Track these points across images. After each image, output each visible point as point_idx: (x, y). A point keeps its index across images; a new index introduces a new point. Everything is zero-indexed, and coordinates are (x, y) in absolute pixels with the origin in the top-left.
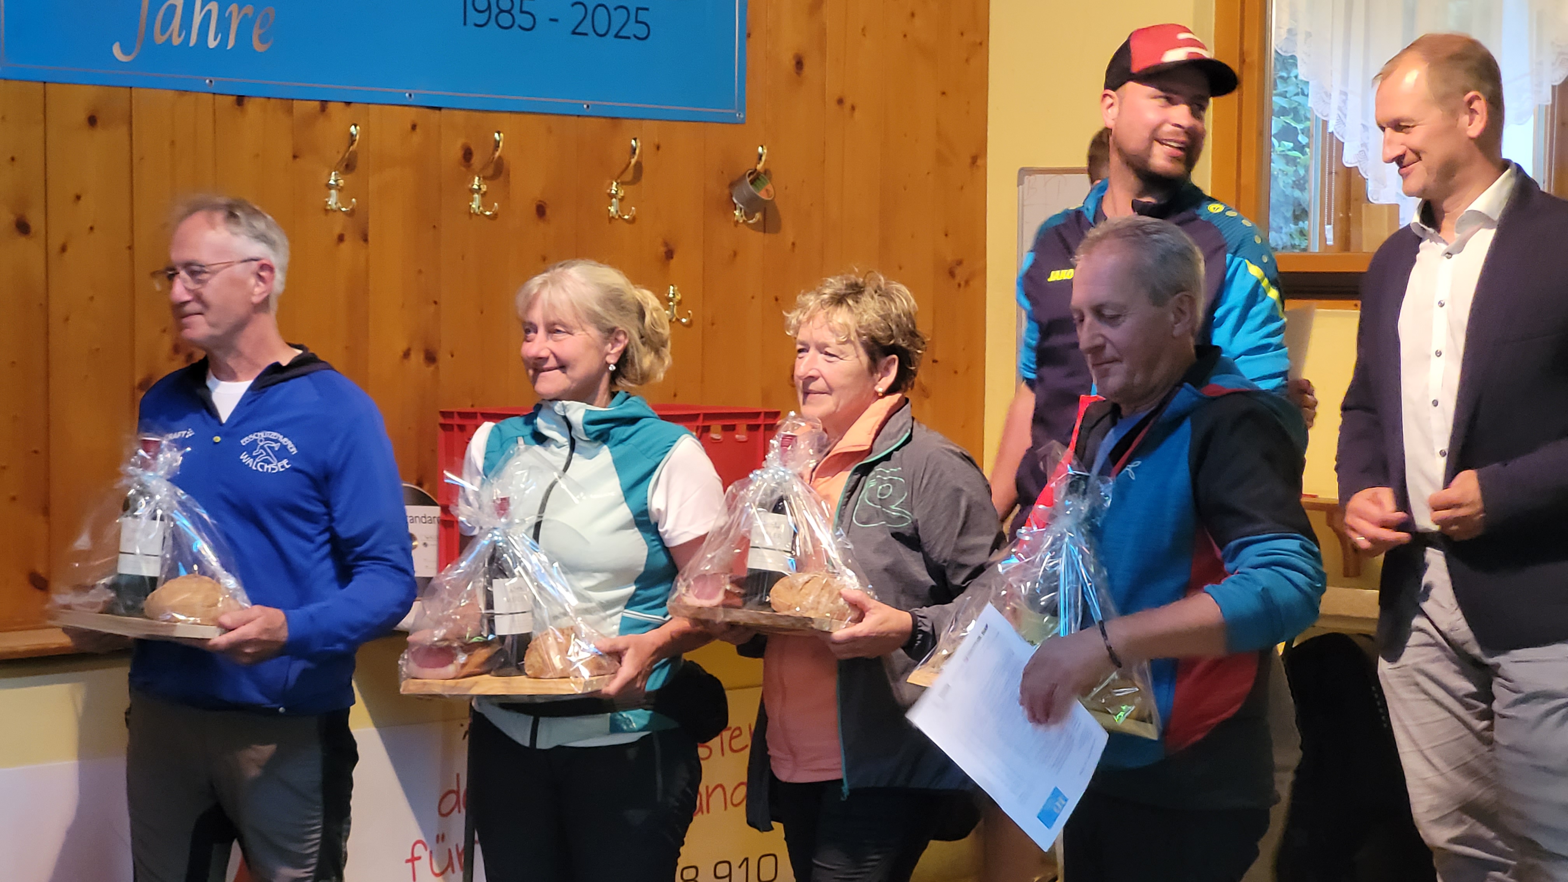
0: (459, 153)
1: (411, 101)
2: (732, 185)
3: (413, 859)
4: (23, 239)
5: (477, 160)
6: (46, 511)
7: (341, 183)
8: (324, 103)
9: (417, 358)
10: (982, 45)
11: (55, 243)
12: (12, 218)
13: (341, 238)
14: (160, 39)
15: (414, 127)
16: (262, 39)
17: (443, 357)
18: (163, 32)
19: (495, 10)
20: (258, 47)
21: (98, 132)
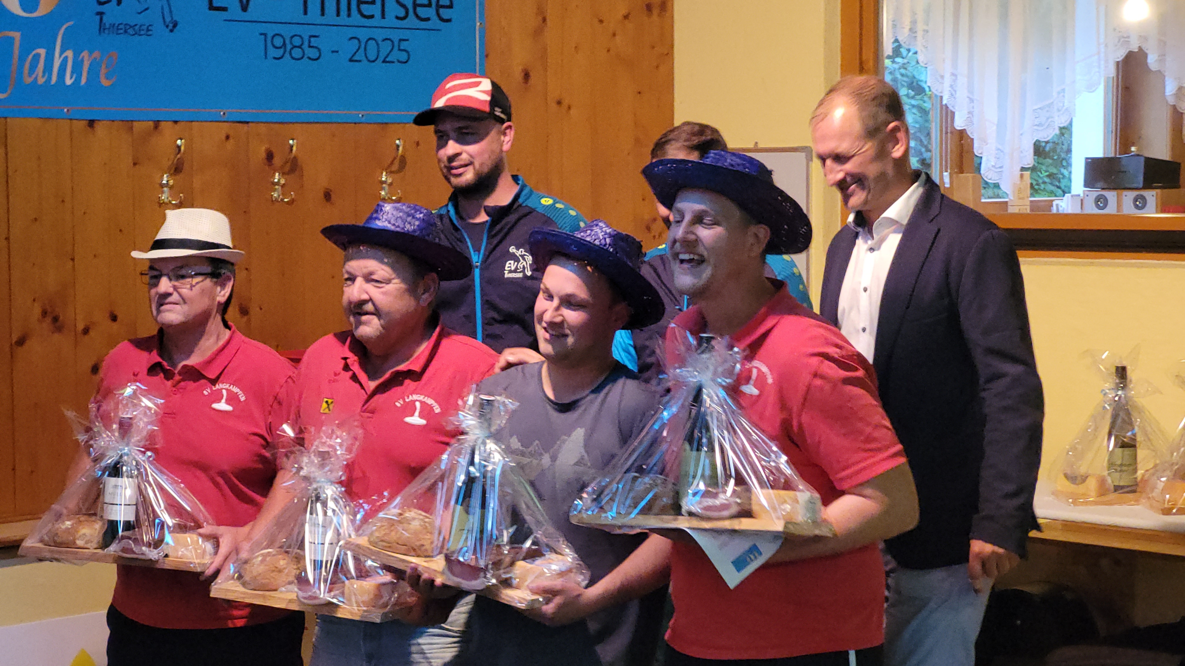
0: (263, 156)
1: (224, 118)
5: (277, 160)
7: (172, 182)
8: (157, 123)
10: (670, 54)
14: (28, 80)
15: (227, 138)
16: (108, 77)
17: (254, 310)
18: (30, 75)
19: (289, 46)
20: (105, 83)
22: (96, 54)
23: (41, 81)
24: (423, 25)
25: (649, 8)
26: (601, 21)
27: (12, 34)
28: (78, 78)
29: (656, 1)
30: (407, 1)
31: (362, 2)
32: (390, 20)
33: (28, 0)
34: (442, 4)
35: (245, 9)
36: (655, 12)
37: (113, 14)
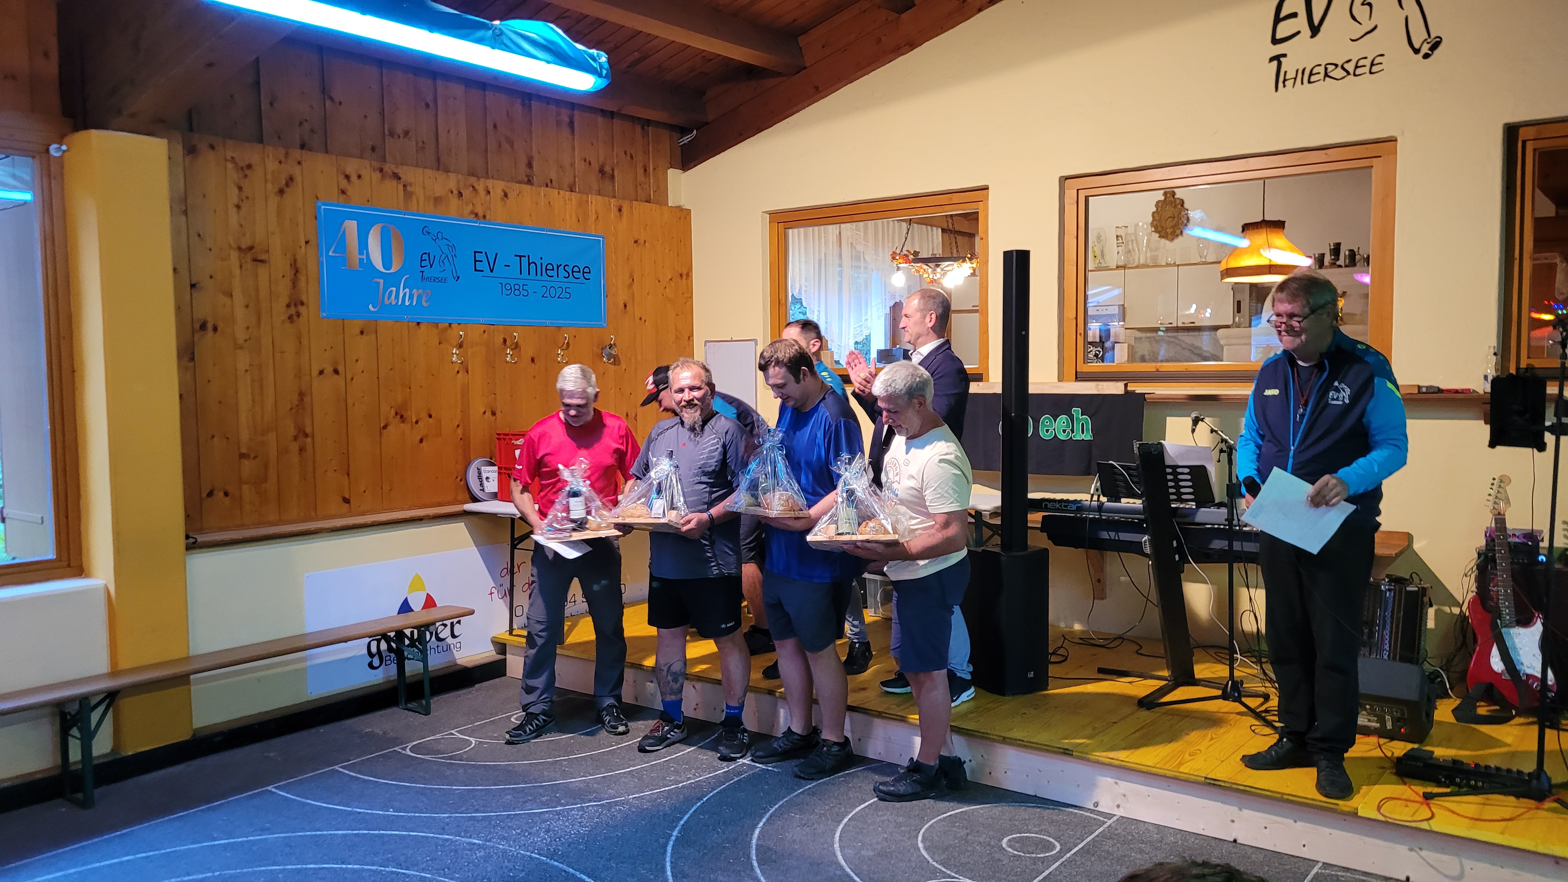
0: (502, 341)
1: (483, 322)
2: (602, 349)
3: (491, 593)
4: (336, 376)
5: (508, 343)
6: (348, 475)
7: (458, 352)
8: (450, 324)
9: (488, 414)
10: (691, 297)
11: (349, 377)
12: (332, 368)
13: (458, 372)
14: (387, 302)
15: (484, 332)
16: (426, 302)
17: (498, 413)
18: (389, 299)
19: (513, 289)
20: (424, 304)
21: (364, 336)
22: (421, 291)
23: (393, 303)
24: (577, 281)
25: (681, 275)
26: (659, 281)
27: (378, 280)
28: (412, 302)
29: (685, 272)
30: (569, 269)
31: (547, 269)
32: (561, 278)
33: (387, 264)
34: (586, 271)
35: (492, 271)
36: (684, 277)
37: (428, 272)
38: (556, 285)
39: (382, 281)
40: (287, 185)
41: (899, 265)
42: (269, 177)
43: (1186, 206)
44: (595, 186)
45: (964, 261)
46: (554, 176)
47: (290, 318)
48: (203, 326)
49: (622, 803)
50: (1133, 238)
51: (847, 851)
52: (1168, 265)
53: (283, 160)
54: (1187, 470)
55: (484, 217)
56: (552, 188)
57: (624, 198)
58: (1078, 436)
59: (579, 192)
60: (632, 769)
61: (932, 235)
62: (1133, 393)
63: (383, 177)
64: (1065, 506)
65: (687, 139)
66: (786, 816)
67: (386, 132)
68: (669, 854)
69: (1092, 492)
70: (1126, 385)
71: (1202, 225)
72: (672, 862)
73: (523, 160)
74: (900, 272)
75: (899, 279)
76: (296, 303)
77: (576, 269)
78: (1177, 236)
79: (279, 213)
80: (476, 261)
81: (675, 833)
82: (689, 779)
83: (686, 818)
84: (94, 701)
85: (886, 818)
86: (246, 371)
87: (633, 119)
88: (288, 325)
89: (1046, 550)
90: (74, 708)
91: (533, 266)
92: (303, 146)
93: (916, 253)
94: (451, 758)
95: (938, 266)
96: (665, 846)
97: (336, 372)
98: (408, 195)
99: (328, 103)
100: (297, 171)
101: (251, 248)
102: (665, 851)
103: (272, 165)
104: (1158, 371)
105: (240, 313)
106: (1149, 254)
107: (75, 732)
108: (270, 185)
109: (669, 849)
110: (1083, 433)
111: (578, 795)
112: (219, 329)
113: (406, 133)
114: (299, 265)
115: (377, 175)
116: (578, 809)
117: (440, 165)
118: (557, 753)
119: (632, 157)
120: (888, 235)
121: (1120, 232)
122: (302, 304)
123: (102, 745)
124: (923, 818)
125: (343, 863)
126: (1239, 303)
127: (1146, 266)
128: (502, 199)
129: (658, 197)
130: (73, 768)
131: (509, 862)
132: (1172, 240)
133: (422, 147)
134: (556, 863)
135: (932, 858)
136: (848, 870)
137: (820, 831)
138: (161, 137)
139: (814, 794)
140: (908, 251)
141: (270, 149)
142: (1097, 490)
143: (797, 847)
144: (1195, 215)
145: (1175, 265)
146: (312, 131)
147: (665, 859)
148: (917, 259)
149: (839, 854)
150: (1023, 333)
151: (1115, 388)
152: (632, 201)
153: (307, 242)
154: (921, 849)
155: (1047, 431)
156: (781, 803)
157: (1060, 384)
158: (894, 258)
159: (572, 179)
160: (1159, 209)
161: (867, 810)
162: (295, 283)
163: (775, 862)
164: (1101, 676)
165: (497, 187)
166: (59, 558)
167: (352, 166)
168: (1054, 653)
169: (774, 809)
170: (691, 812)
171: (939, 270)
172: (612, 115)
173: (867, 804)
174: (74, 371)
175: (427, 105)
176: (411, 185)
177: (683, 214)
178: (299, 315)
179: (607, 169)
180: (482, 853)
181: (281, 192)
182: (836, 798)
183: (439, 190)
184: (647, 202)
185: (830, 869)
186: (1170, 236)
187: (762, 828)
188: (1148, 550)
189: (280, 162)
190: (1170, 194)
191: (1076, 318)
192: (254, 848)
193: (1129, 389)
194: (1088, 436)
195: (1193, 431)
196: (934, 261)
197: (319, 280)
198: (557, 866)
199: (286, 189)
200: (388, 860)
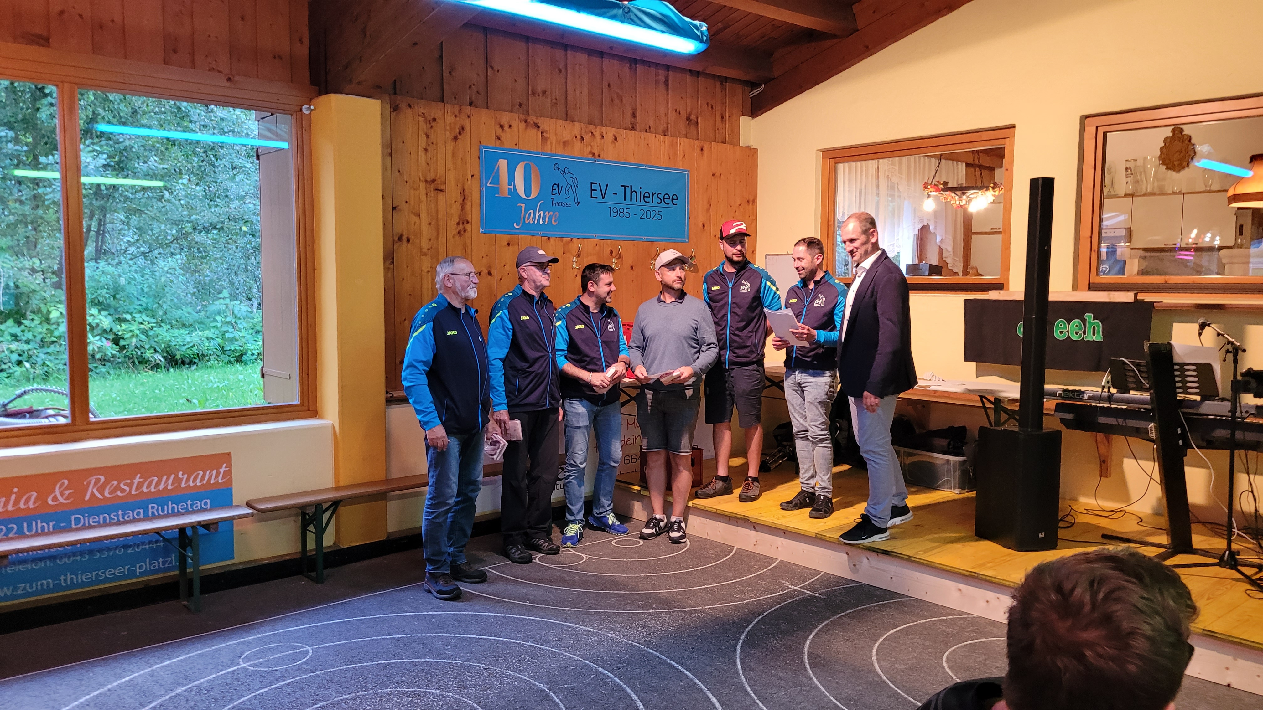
0: (609, 252)
1: (596, 238)
4: (490, 277)
5: (614, 254)
7: (576, 261)
8: (572, 239)
10: (756, 219)
11: (499, 278)
12: (487, 271)
14: (527, 222)
15: (596, 245)
16: (555, 221)
18: (528, 219)
19: (619, 212)
20: (554, 223)
21: (510, 247)
22: (551, 213)
23: (531, 222)
24: (667, 206)
25: (748, 202)
26: (731, 207)
27: (521, 205)
28: (544, 222)
29: (751, 199)
30: (661, 196)
31: (645, 197)
32: (655, 204)
33: (528, 192)
34: (674, 198)
35: (603, 198)
36: (751, 203)
37: (557, 199)
38: (651, 209)
39: (523, 205)
40: (460, 133)
41: (930, 194)
42: (448, 128)
43: (1193, 141)
44: (684, 132)
45: (988, 189)
46: (651, 124)
47: (459, 232)
48: (400, 239)
49: (700, 611)
50: (1142, 170)
51: (883, 663)
52: (1174, 193)
53: (457, 115)
54: (1193, 367)
55: (599, 156)
56: (650, 132)
57: (705, 140)
58: (1090, 337)
59: (671, 136)
60: (706, 586)
61: (958, 168)
62: (1142, 301)
63: (527, 127)
64: (1078, 396)
65: (756, 92)
66: (832, 632)
67: (530, 92)
68: (738, 652)
69: (1103, 384)
70: (1136, 295)
71: (1209, 157)
72: (741, 659)
73: (629, 112)
74: (931, 200)
75: (929, 205)
76: (463, 221)
77: (667, 196)
78: (1184, 168)
79: (454, 154)
80: (592, 190)
81: (743, 637)
82: (752, 598)
83: (750, 626)
84: (325, 506)
85: (915, 640)
86: (428, 272)
87: (714, 77)
88: (457, 237)
89: (1059, 433)
90: (311, 511)
91: (634, 194)
92: (471, 104)
93: (945, 183)
94: (569, 568)
95: (964, 194)
96: (735, 646)
97: (490, 274)
98: (544, 139)
99: (490, 70)
100: (467, 123)
101: (434, 181)
102: (736, 650)
103: (450, 119)
104: (1166, 283)
105: (425, 228)
106: (1156, 184)
107: (311, 528)
108: (448, 133)
109: (738, 648)
110: (1094, 334)
111: (666, 603)
112: (411, 241)
113: (544, 92)
114: (466, 192)
115: (523, 125)
116: (666, 613)
117: (567, 117)
118: (647, 570)
119: (712, 108)
120: (920, 169)
121: (1129, 165)
122: (468, 222)
123: (328, 540)
124: (947, 644)
125: (496, 636)
126: (1241, 227)
127: (1153, 194)
128: (613, 142)
129: (732, 139)
130: (309, 554)
131: (616, 646)
132: (1179, 171)
133: (554, 104)
134: (651, 651)
135: (956, 676)
136: (885, 678)
137: (860, 646)
138: (377, 99)
139: (854, 618)
140: (938, 182)
141: (449, 107)
142: (1108, 382)
143: (841, 656)
144: (1202, 148)
145: (1180, 193)
146: (478, 92)
147: (735, 656)
148: (946, 188)
149: (876, 665)
150: (1046, 248)
151: (1127, 297)
152: (711, 143)
153: (472, 176)
154: (946, 667)
155: (1061, 332)
156: (827, 622)
157: (1075, 293)
158: (926, 188)
159: (665, 125)
160: (1167, 145)
161: (899, 634)
162: (463, 206)
163: (823, 666)
164: (1105, 541)
165: (610, 132)
166: (302, 404)
167: (505, 118)
168: (1061, 520)
169: (821, 626)
170: (754, 622)
171: (964, 197)
172: (698, 74)
173: (898, 629)
174: (315, 269)
175: (560, 71)
176: (547, 132)
177: (752, 153)
178: (465, 231)
179: (693, 117)
180: (596, 638)
181: (455, 138)
182: (873, 622)
183: (567, 136)
184: (723, 143)
185: (869, 675)
186: (1177, 168)
187: (812, 640)
188: (1153, 435)
189: (455, 116)
190: (1178, 130)
191: (1091, 237)
192: (433, 620)
193: (1138, 298)
194: (1099, 338)
195: (1200, 334)
196: (961, 189)
197: (480, 204)
198: (652, 653)
199: (459, 137)
200: (528, 636)
